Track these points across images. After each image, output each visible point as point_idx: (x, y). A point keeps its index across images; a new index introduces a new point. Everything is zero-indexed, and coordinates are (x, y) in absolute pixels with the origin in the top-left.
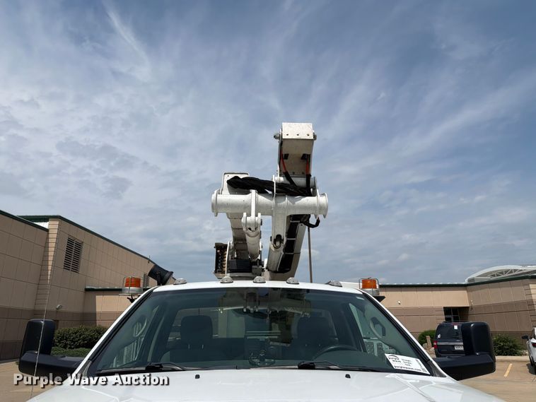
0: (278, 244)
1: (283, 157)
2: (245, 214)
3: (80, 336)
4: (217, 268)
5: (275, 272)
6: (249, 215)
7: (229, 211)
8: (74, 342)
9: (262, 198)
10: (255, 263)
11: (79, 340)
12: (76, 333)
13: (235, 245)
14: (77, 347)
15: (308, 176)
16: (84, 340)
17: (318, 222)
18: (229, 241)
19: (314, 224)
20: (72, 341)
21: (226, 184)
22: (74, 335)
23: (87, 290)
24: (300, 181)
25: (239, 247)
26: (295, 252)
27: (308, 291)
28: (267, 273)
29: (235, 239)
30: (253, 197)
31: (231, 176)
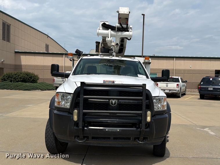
0: (117, 46)
1: (119, 18)
2: (107, 37)
3: (18, 76)
4: (96, 50)
5: (117, 53)
6: (108, 38)
7: (102, 36)
8: (16, 79)
9: (112, 32)
10: (110, 50)
11: (18, 78)
12: (16, 75)
13: (103, 42)
14: (17, 82)
15: (127, 25)
16: (20, 78)
17: (130, 39)
18: (101, 41)
19: (129, 39)
20: (14, 79)
21: (101, 25)
22: (15, 76)
23: (16, 52)
24: (125, 26)
25: (104, 42)
26: (124, 46)
27: (126, 60)
28: (114, 54)
29: (103, 39)
30: (109, 32)
31: (103, 23)
